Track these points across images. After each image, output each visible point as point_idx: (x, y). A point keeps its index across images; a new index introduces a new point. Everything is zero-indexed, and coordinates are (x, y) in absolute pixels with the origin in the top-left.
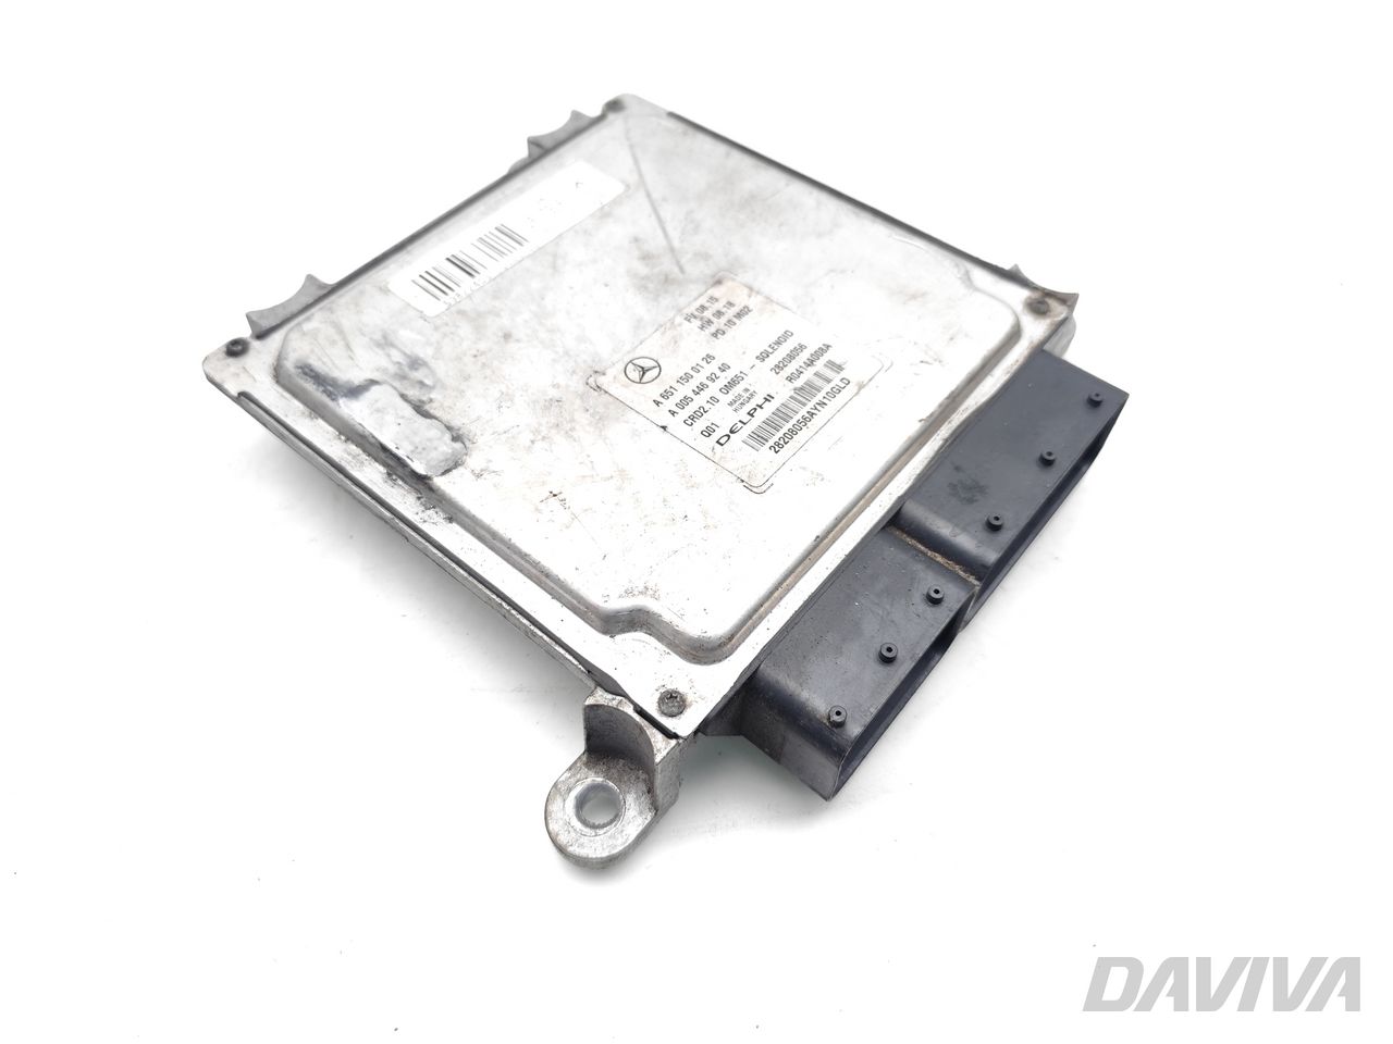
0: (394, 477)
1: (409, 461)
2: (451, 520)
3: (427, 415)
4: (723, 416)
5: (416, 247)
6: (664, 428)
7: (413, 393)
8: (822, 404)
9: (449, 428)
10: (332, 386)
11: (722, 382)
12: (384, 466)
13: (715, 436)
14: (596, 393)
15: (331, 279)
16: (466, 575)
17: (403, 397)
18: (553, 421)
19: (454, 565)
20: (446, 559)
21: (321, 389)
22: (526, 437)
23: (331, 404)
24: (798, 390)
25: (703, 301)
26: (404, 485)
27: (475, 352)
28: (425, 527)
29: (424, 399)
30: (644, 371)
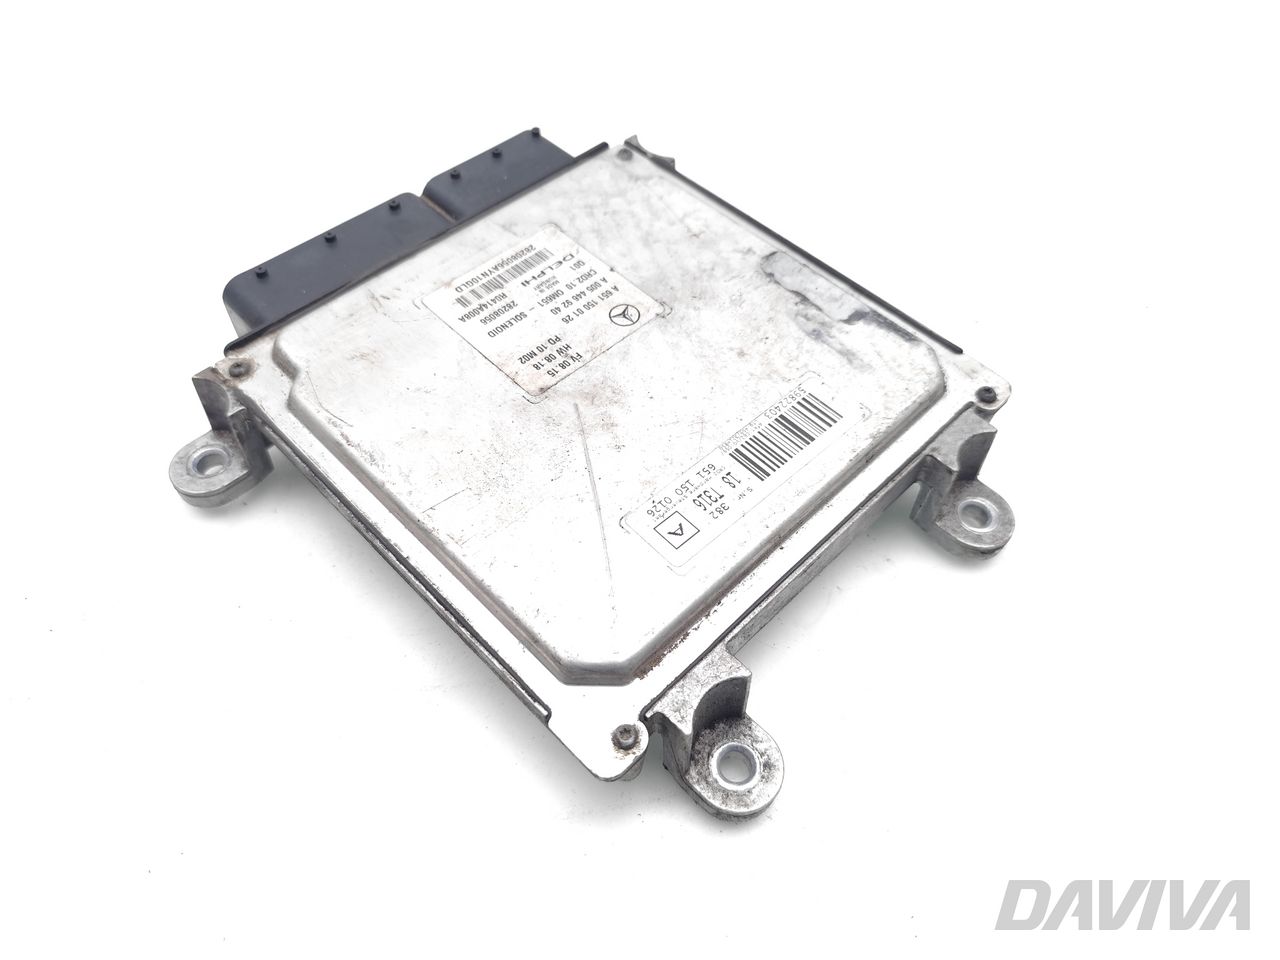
3: (797, 293)
4: (565, 274)
6: (612, 270)
7: (812, 311)
8: (484, 275)
9: (778, 283)
10: (879, 321)
11: (560, 300)
13: (573, 262)
14: (664, 300)
17: (819, 309)
18: (698, 283)
21: (888, 321)
22: (718, 273)
23: (874, 307)
24: (500, 287)
25: (563, 372)
27: (768, 342)
29: (802, 306)
30: (624, 314)
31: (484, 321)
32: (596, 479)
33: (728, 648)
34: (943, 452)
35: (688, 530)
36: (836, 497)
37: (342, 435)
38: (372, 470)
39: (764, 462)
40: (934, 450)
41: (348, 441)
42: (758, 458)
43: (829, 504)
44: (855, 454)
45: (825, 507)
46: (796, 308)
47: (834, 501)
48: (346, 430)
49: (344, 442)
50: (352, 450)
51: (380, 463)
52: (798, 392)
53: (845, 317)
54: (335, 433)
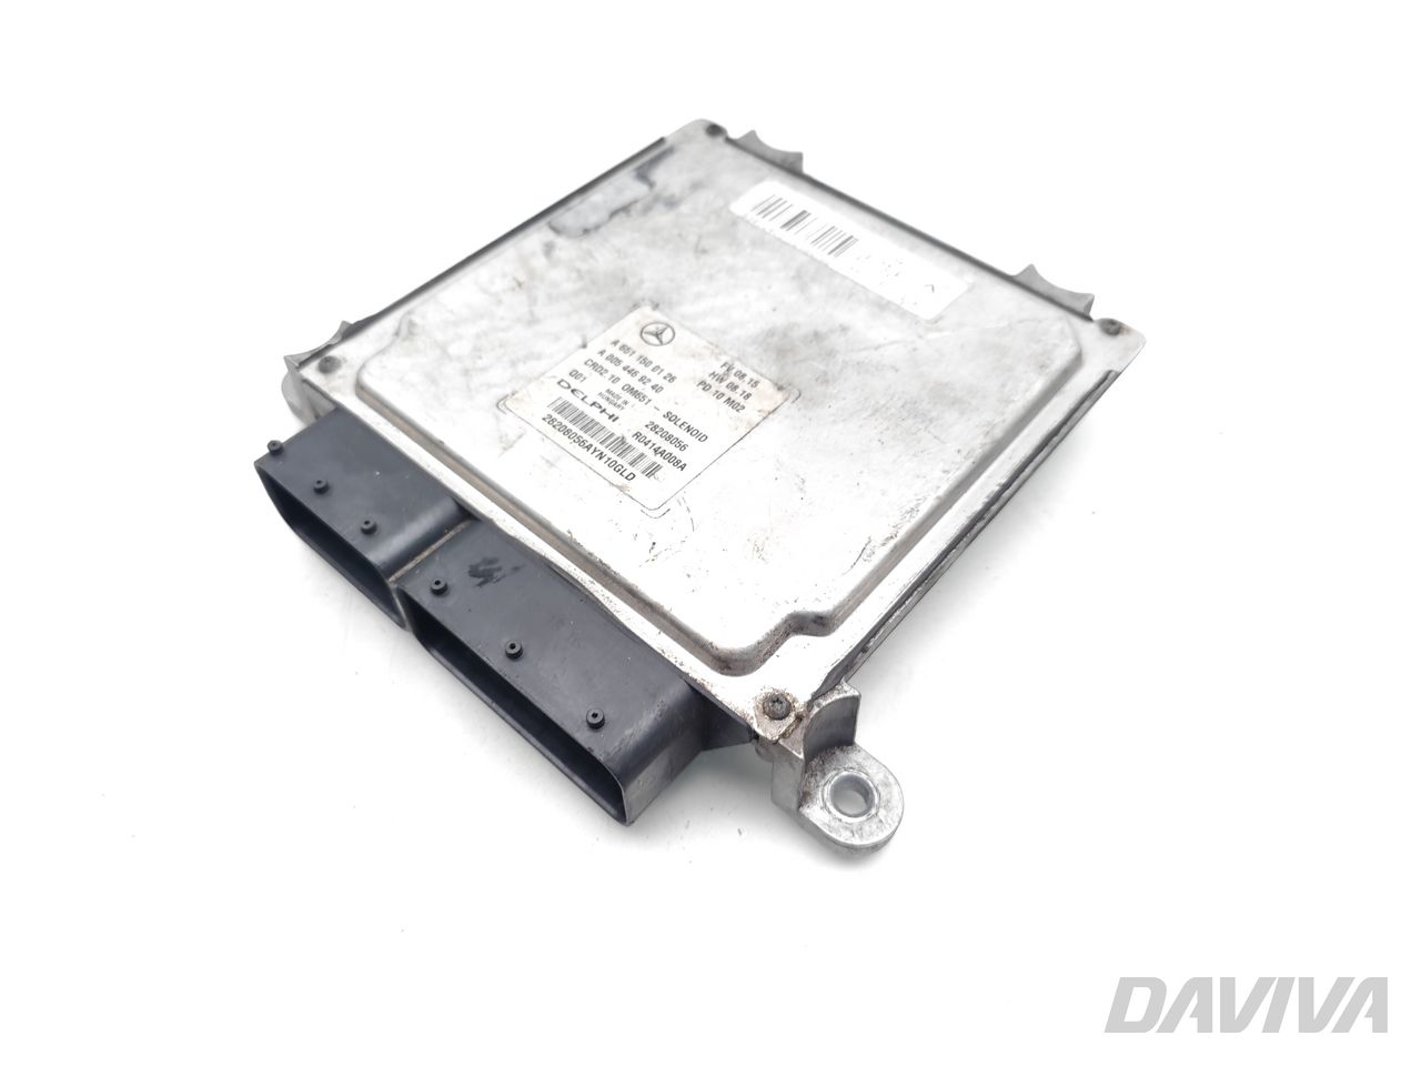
3: (613, 214)
4: (594, 386)
5: (818, 193)
6: (583, 346)
7: (638, 207)
8: (601, 456)
9: (598, 226)
10: (651, 165)
11: (638, 386)
13: (571, 380)
15: (807, 169)
17: (635, 202)
18: (600, 281)
21: (646, 163)
22: (584, 267)
23: (629, 169)
24: (623, 440)
25: (751, 375)
29: (632, 213)
30: (657, 335)
31: (683, 447)
37: (884, 544)
38: (924, 509)
41: (892, 537)
46: (635, 217)
48: (878, 539)
49: (892, 544)
50: (902, 533)
51: (915, 503)
54: (882, 552)
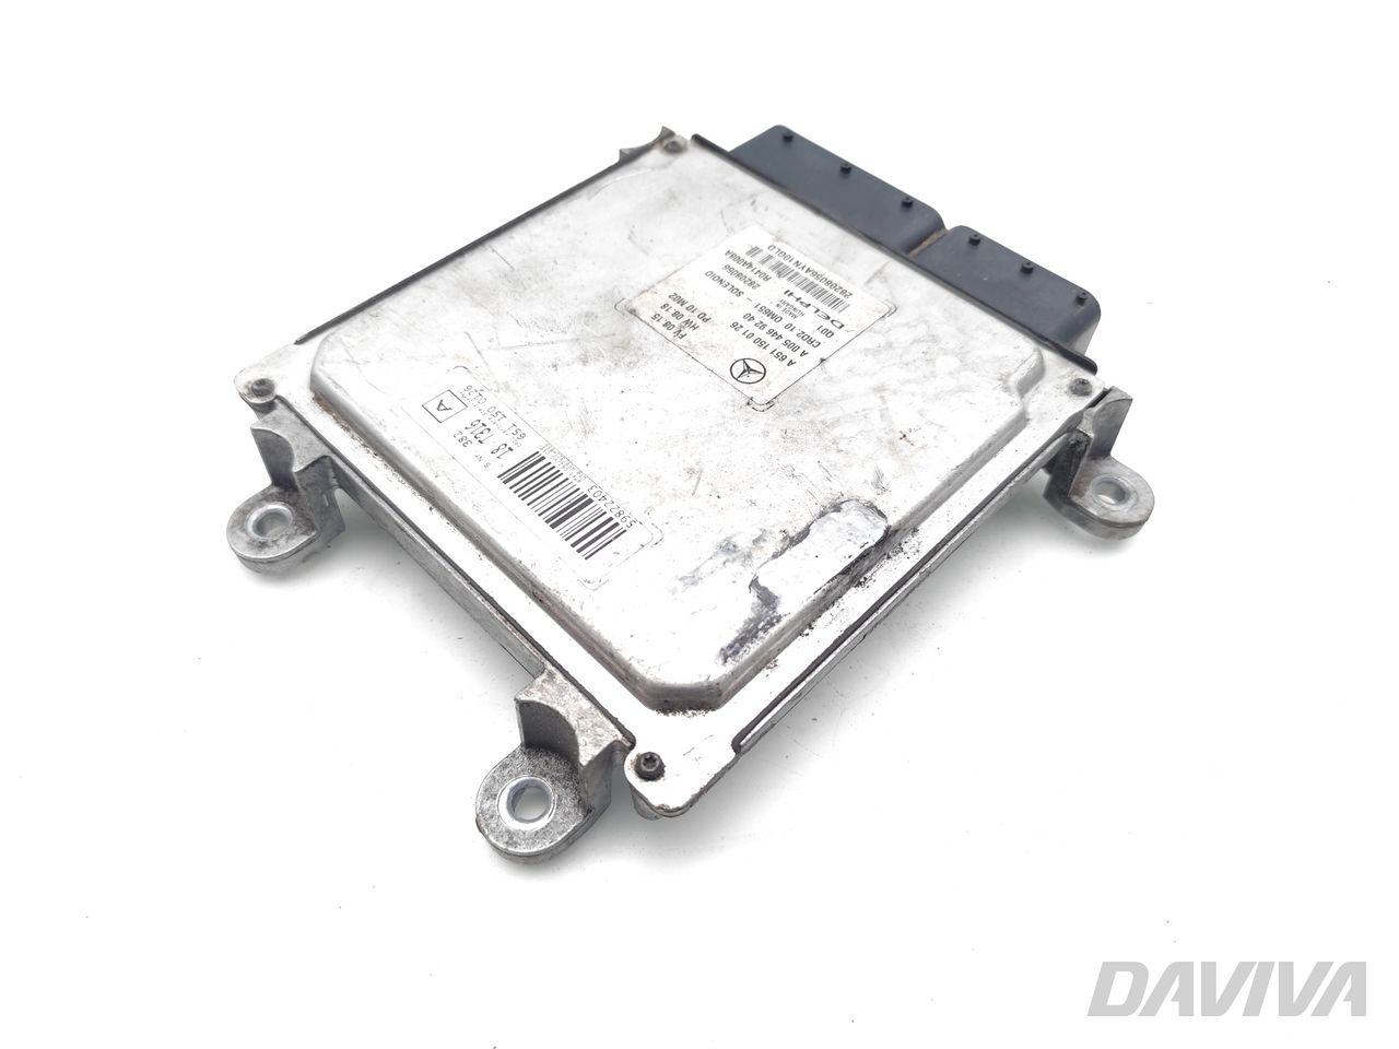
0: (862, 580)
1: (866, 547)
2: (915, 530)
3: (805, 533)
4: (809, 322)
6: (822, 360)
7: (772, 546)
8: (797, 264)
9: (822, 514)
10: (759, 623)
11: (767, 320)
12: (848, 589)
13: (831, 328)
14: (777, 405)
16: (981, 513)
17: (776, 555)
18: (813, 435)
19: (972, 522)
20: (966, 528)
21: (761, 634)
22: (833, 456)
23: (784, 622)
24: (779, 275)
25: (659, 326)
26: (873, 570)
27: (715, 497)
28: (924, 551)
29: (781, 536)
30: (748, 370)
31: (728, 267)
32: (516, 350)
33: (311, 444)
34: (547, 686)
35: (441, 415)
36: (491, 564)
39: (525, 479)
40: (551, 675)
42: (530, 476)
43: (483, 557)
44: (529, 566)
45: (479, 552)
46: (777, 530)
47: (486, 562)
52: (629, 520)
53: (762, 582)
